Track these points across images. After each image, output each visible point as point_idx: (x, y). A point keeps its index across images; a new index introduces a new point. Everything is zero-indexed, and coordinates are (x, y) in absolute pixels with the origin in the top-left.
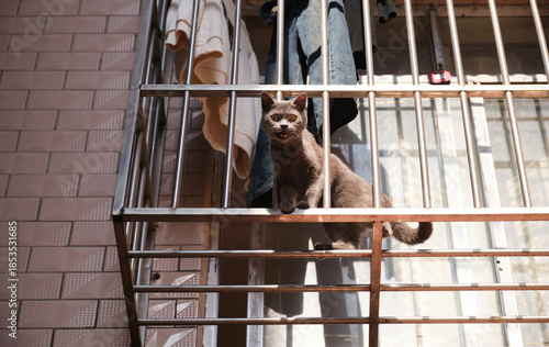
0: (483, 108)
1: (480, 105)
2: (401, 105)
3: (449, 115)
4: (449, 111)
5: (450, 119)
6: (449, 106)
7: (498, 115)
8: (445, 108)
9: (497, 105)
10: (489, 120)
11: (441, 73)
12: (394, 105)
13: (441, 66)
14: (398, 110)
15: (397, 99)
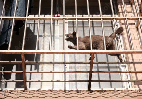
0: (67, 24)
1: (67, 23)
2: (45, 23)
3: (58, 26)
4: (59, 25)
5: (58, 27)
6: (59, 23)
7: (72, 26)
8: (57, 24)
9: (72, 23)
10: (69, 27)
11: (57, 14)
12: (43, 23)
13: (57, 12)
14: (44, 24)
15: (44, 21)
